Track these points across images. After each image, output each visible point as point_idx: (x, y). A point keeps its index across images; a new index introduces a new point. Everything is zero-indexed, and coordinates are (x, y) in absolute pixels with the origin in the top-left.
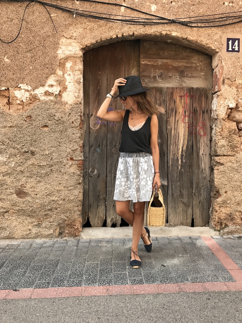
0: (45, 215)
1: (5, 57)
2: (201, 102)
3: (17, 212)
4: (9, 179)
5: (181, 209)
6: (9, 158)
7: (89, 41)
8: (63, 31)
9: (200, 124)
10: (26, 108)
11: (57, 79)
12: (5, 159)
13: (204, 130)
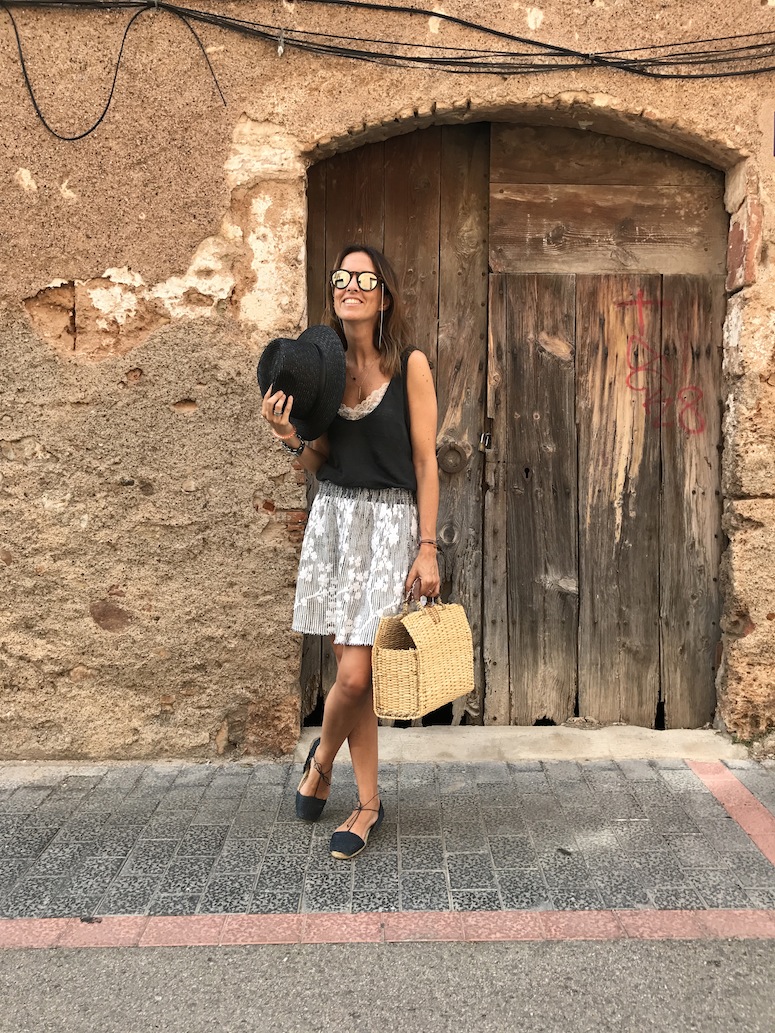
0: (185, 684)
1: (64, 185)
2: (689, 320)
3: (95, 673)
4: (72, 569)
5: (623, 670)
6: (72, 502)
7: (327, 127)
8: (244, 100)
9: (685, 394)
10: (126, 343)
11: (224, 251)
12: (59, 507)
13: (697, 414)
